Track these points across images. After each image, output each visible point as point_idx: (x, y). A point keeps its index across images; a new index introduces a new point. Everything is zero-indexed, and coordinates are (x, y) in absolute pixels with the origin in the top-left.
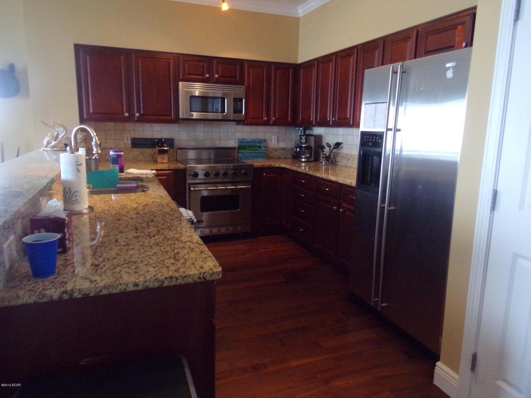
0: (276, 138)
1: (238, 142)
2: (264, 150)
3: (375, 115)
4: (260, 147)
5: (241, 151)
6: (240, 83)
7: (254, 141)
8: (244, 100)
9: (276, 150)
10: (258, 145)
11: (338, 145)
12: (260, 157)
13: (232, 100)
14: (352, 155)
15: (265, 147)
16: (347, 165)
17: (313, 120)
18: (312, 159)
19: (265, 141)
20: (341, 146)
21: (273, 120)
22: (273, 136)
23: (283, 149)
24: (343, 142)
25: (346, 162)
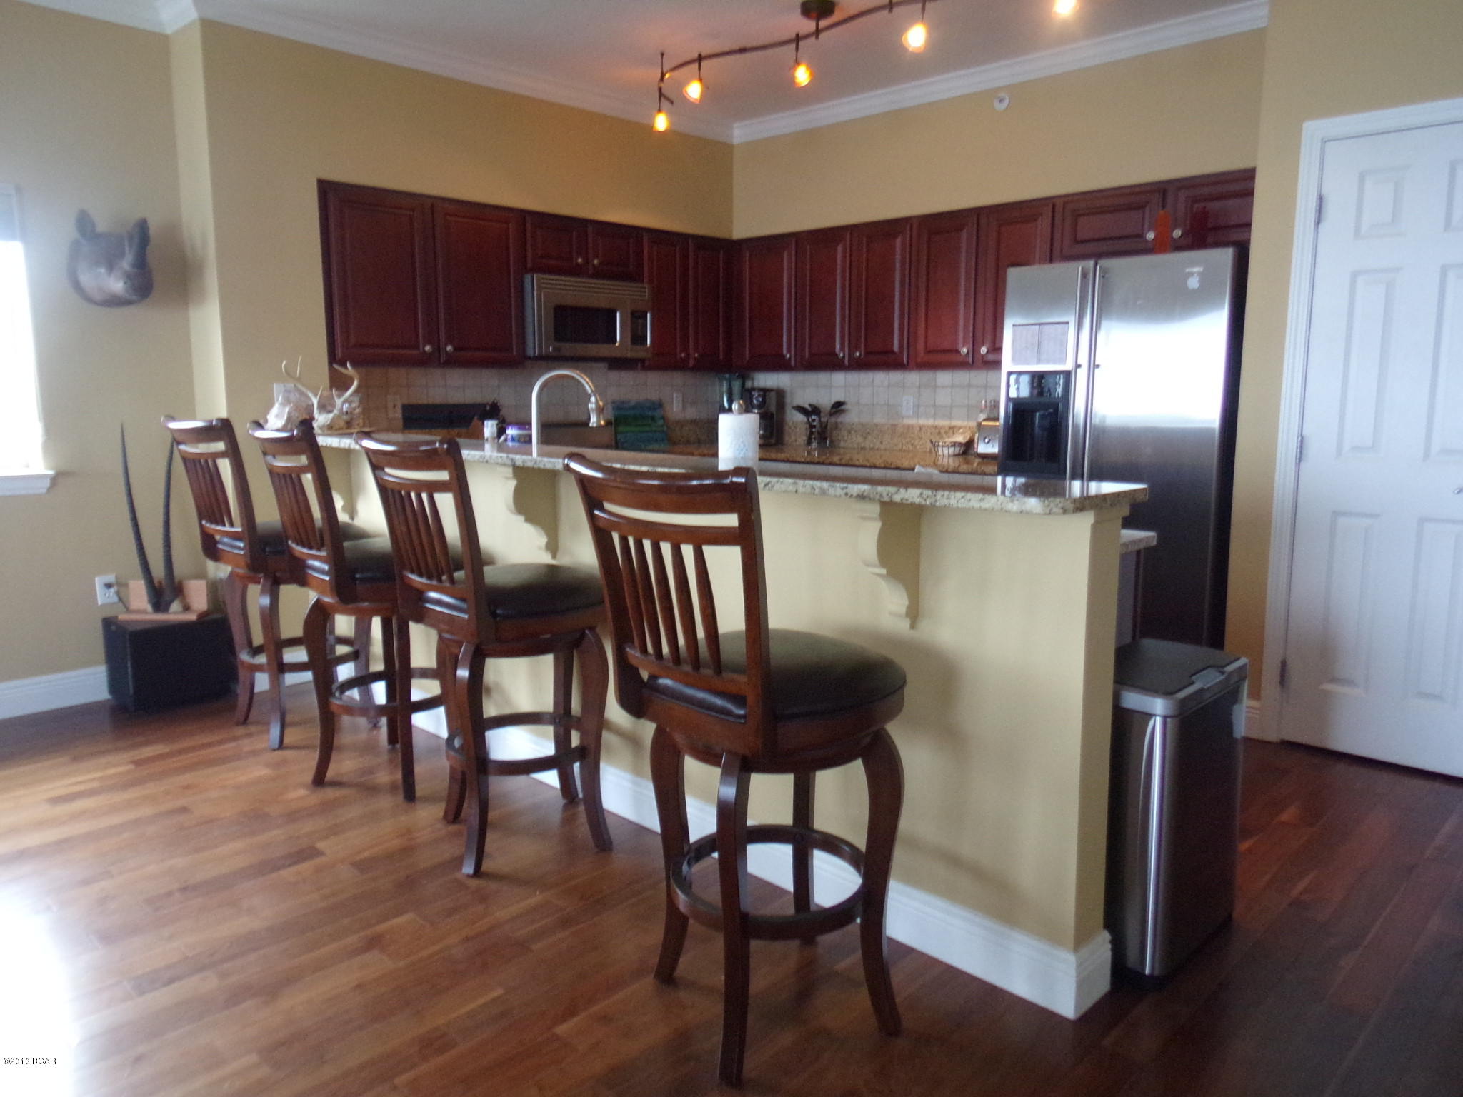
0: (681, 399)
1: (613, 408)
2: (662, 426)
3: (1039, 344)
4: (653, 418)
5: (621, 428)
6: (636, 277)
7: (639, 405)
8: (649, 315)
9: (682, 424)
10: (650, 413)
11: (838, 407)
12: (656, 440)
13: (629, 315)
14: (876, 425)
15: (663, 418)
16: (863, 445)
17: (790, 358)
18: (773, 441)
19: (660, 405)
20: (843, 407)
21: (695, 358)
22: (675, 395)
23: (694, 422)
24: (847, 400)
25: (860, 439)
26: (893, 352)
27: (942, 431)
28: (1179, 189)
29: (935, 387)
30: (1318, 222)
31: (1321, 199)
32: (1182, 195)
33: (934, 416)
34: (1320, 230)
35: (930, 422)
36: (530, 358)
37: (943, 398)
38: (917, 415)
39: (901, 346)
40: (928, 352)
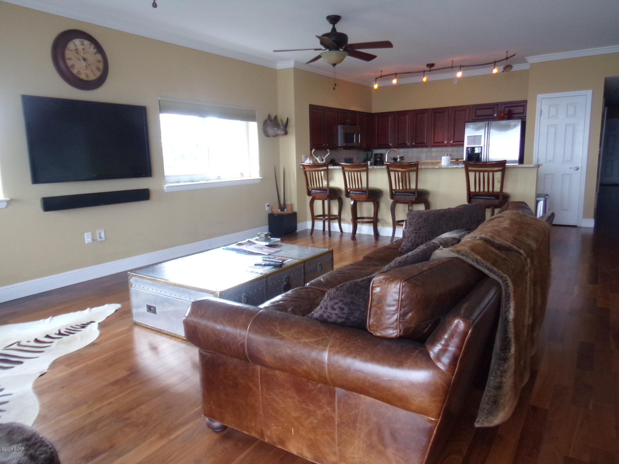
3: (474, 140)
8: (359, 134)
13: (356, 135)
26: (424, 143)
27: (434, 163)
28: (502, 104)
29: (432, 152)
30: (541, 115)
31: (541, 110)
32: (503, 106)
33: (431, 160)
34: (541, 117)
35: (430, 161)
36: (340, 147)
37: (434, 155)
38: (426, 159)
39: (426, 141)
40: (434, 143)
